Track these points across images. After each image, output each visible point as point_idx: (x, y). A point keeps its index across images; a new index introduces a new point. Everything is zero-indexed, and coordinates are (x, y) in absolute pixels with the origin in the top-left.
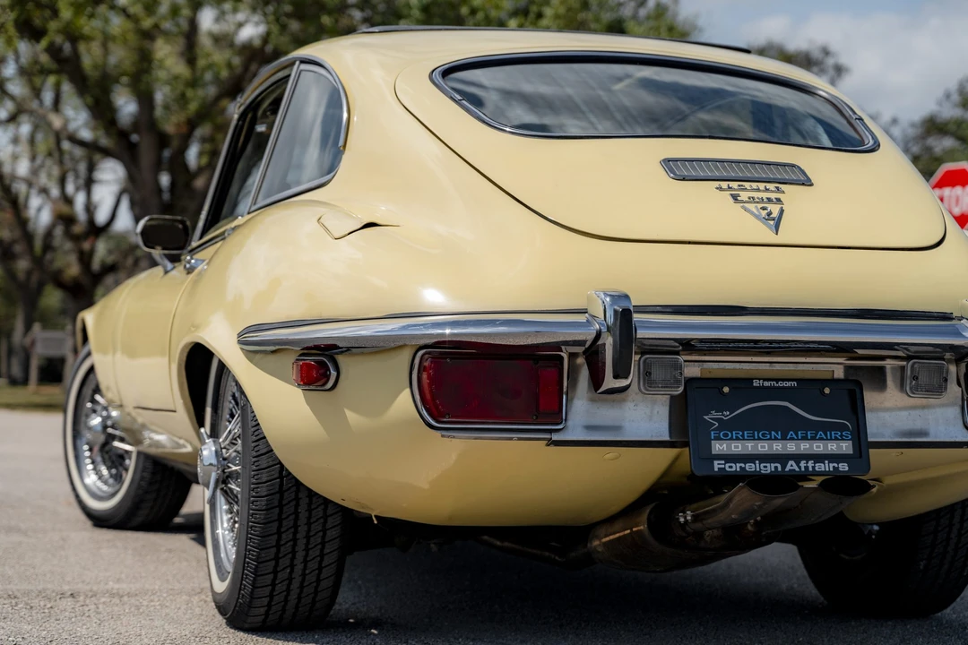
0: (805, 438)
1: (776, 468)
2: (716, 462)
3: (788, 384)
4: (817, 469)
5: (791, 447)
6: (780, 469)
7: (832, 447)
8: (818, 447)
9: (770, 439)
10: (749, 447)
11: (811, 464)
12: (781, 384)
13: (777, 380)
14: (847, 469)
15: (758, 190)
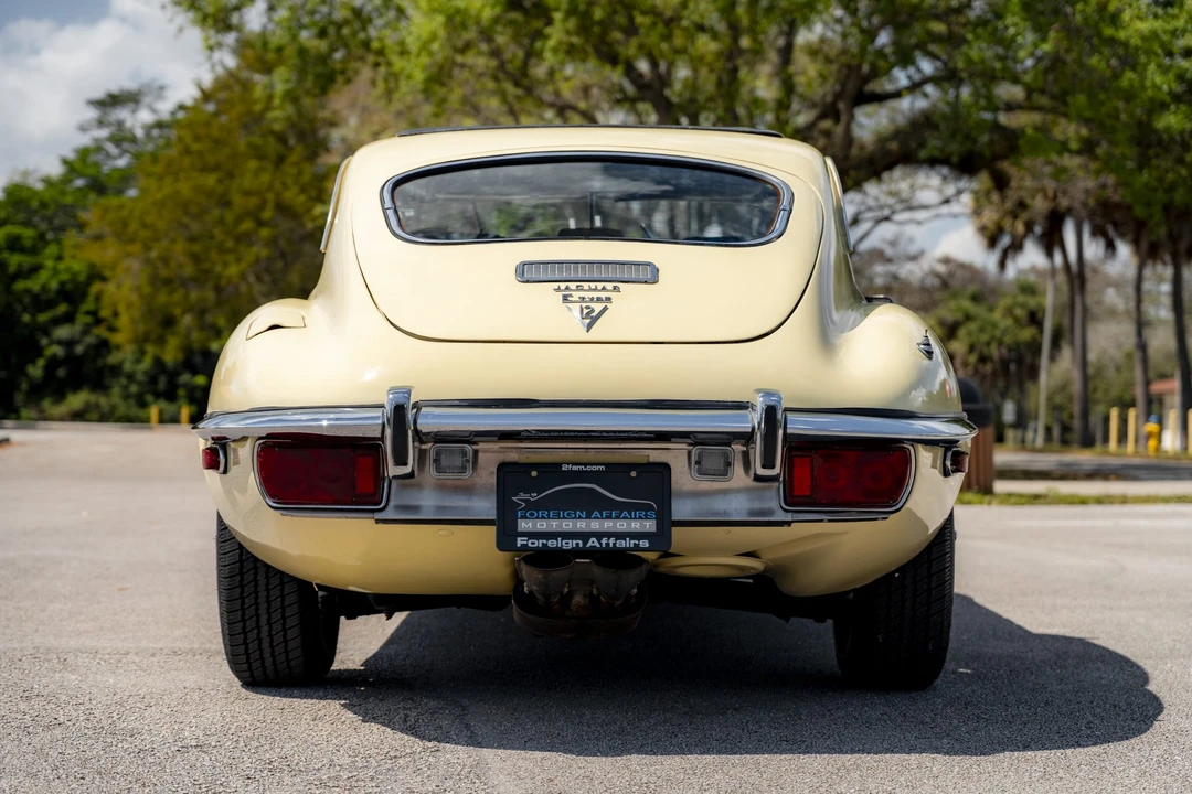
0: (609, 517)
1: (577, 544)
2: (519, 539)
3: (597, 468)
4: (618, 545)
5: (595, 525)
6: (581, 545)
7: (636, 526)
8: (622, 525)
9: (575, 518)
10: (554, 525)
11: (612, 541)
12: (589, 468)
13: (586, 465)
14: (647, 545)
15: (596, 289)
